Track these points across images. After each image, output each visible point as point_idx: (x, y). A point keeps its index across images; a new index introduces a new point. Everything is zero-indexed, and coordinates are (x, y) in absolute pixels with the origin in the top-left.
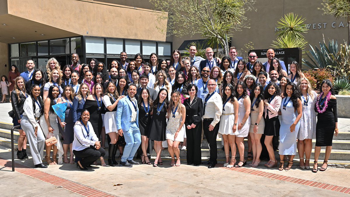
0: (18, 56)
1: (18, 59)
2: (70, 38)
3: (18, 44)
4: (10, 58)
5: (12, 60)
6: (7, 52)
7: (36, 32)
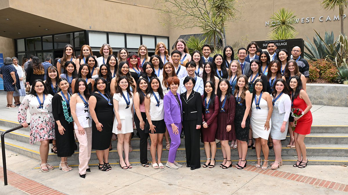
0: (25, 51)
1: (24, 54)
2: (74, 33)
3: (24, 39)
4: (17, 52)
5: (19, 54)
6: (13, 47)
7: (40, 26)
